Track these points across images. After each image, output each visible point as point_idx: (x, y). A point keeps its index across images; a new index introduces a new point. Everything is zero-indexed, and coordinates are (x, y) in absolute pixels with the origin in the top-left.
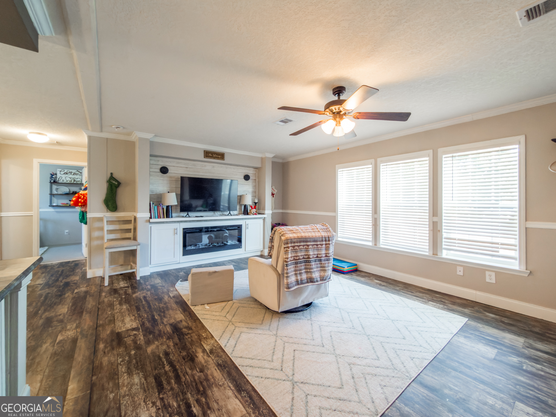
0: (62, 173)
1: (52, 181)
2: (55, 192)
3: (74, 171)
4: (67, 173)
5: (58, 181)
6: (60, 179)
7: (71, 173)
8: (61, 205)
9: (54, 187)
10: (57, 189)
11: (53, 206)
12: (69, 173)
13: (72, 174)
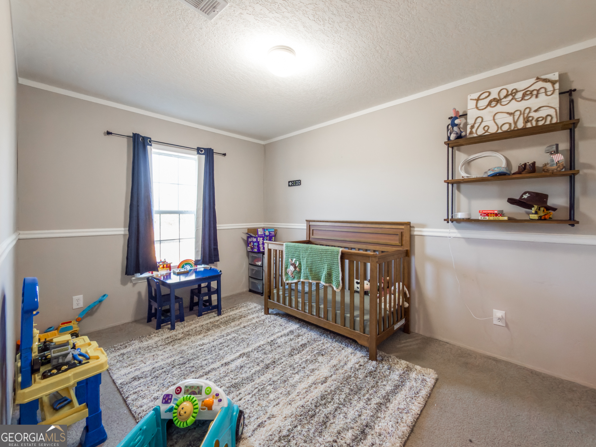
0: (483, 103)
1: (453, 137)
2: (461, 174)
3: (522, 85)
4: (498, 101)
5: (471, 133)
6: (476, 126)
7: (513, 93)
8: (480, 218)
9: (461, 157)
10: (468, 163)
11: (459, 221)
12: (506, 97)
13: (519, 95)
